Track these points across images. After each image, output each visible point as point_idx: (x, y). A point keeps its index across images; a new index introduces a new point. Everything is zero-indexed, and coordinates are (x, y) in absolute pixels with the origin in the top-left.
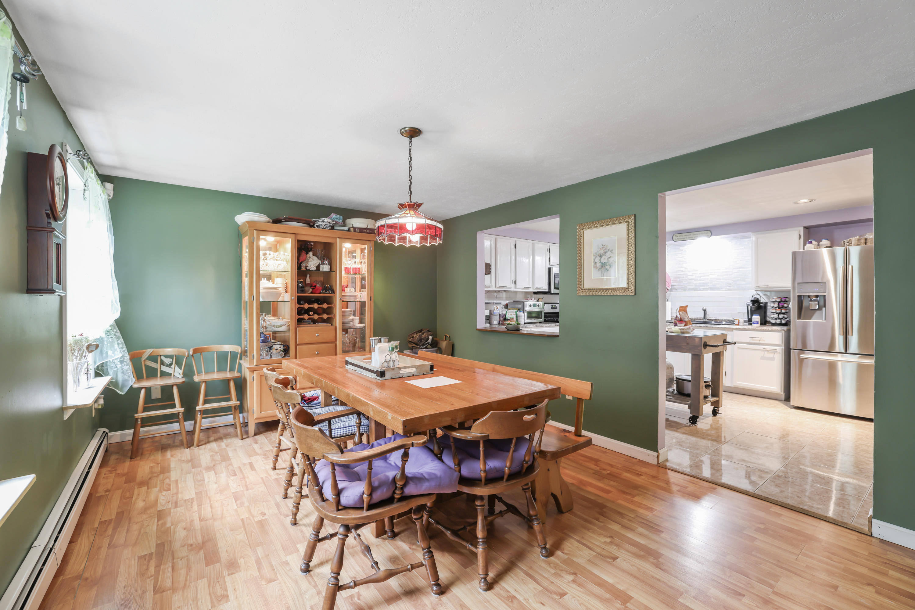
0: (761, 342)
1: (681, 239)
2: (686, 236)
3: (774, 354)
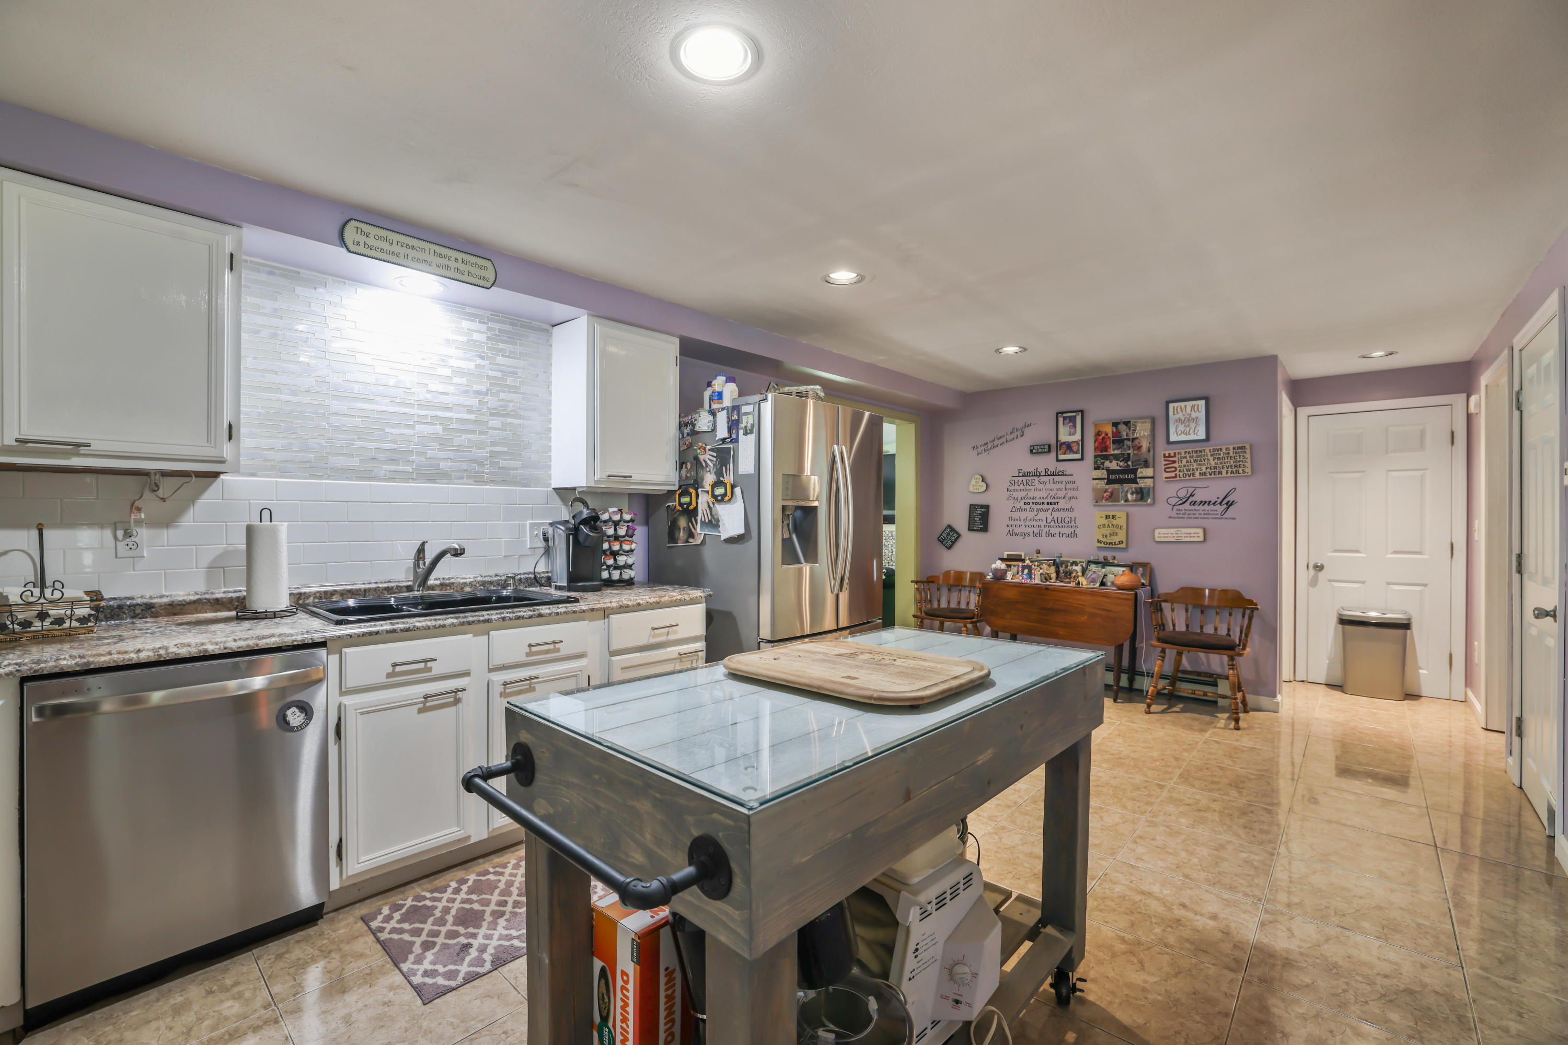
2: (405, 250)
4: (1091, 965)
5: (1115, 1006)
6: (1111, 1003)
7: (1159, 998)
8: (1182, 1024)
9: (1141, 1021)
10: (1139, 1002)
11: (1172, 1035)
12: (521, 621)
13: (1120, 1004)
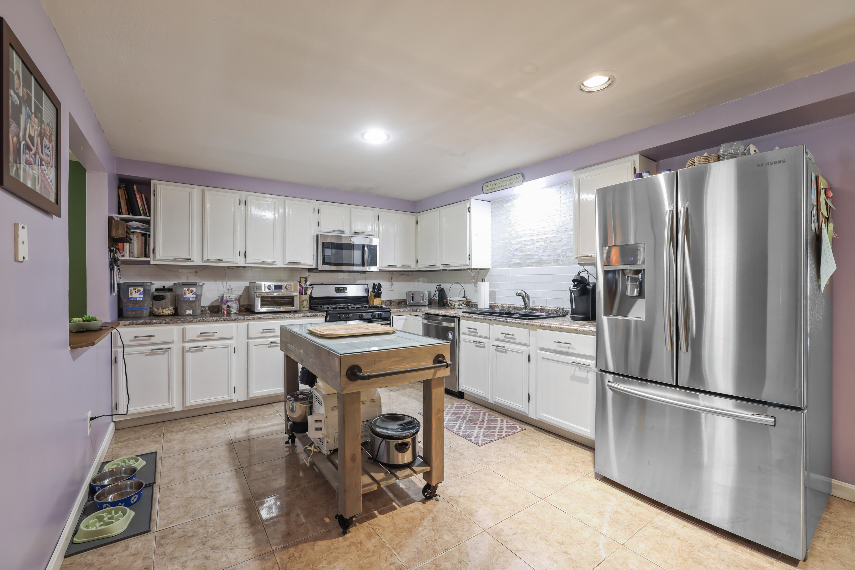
0: (571, 351)
1: (491, 189)
3: (588, 372)
4: (360, 552)
5: (330, 544)
6: (333, 544)
7: (321, 566)
8: (302, 562)
9: (316, 548)
10: (325, 555)
11: (301, 554)
12: (500, 322)
13: (330, 547)
